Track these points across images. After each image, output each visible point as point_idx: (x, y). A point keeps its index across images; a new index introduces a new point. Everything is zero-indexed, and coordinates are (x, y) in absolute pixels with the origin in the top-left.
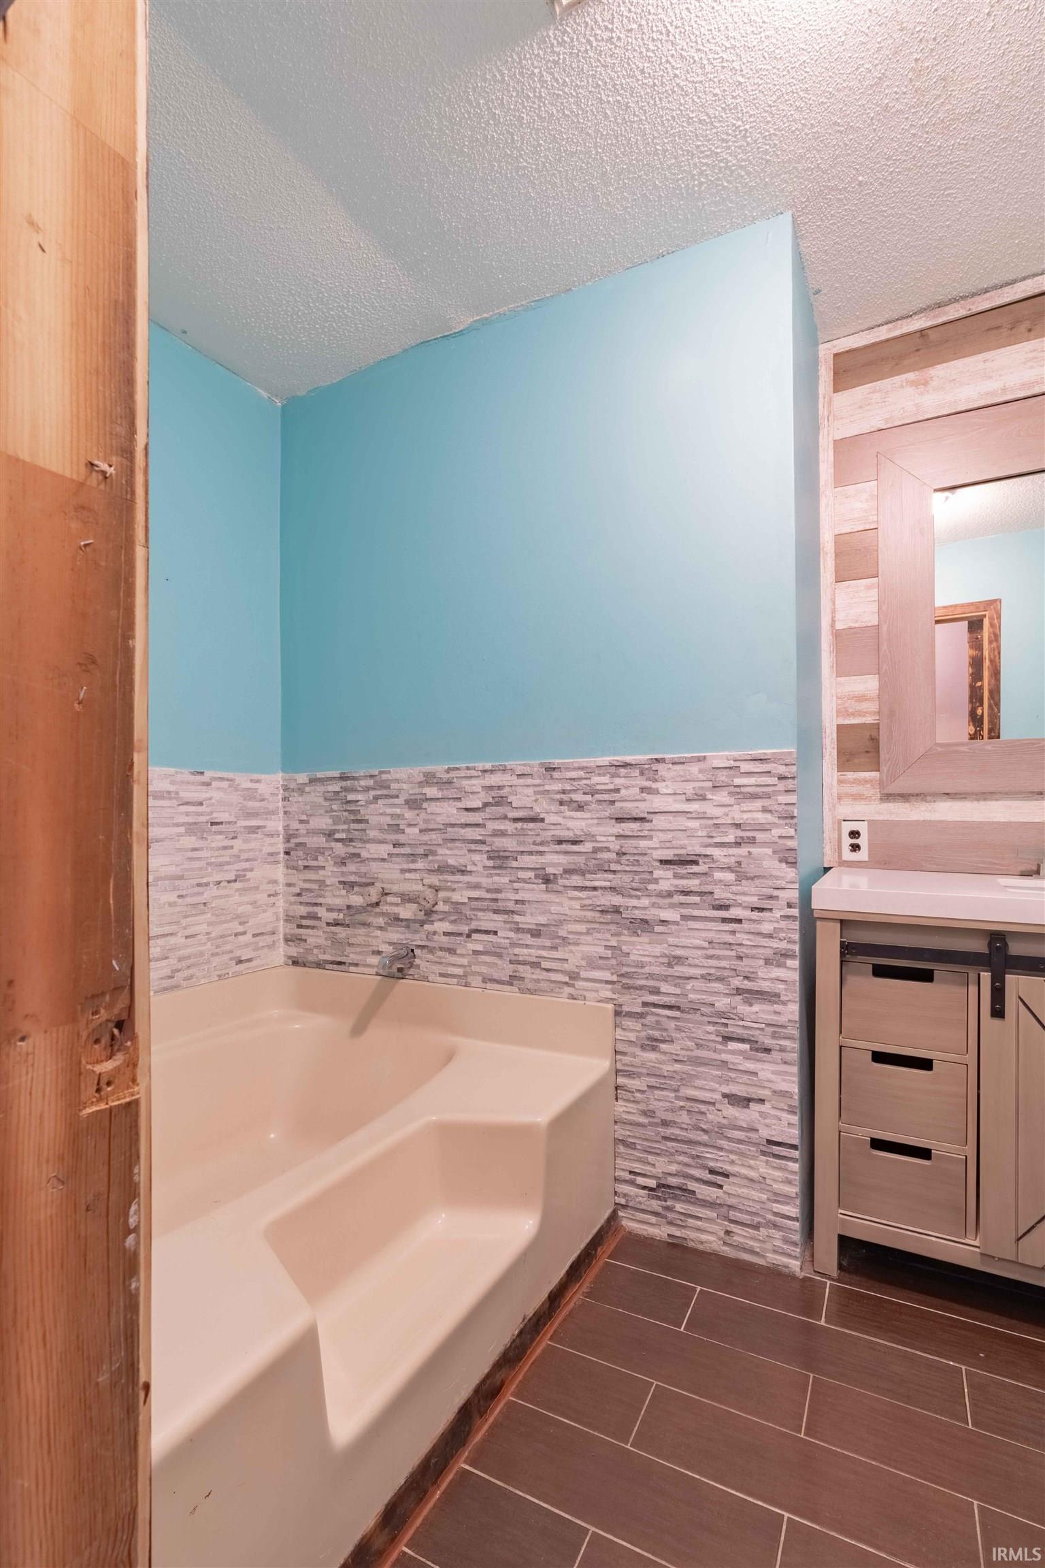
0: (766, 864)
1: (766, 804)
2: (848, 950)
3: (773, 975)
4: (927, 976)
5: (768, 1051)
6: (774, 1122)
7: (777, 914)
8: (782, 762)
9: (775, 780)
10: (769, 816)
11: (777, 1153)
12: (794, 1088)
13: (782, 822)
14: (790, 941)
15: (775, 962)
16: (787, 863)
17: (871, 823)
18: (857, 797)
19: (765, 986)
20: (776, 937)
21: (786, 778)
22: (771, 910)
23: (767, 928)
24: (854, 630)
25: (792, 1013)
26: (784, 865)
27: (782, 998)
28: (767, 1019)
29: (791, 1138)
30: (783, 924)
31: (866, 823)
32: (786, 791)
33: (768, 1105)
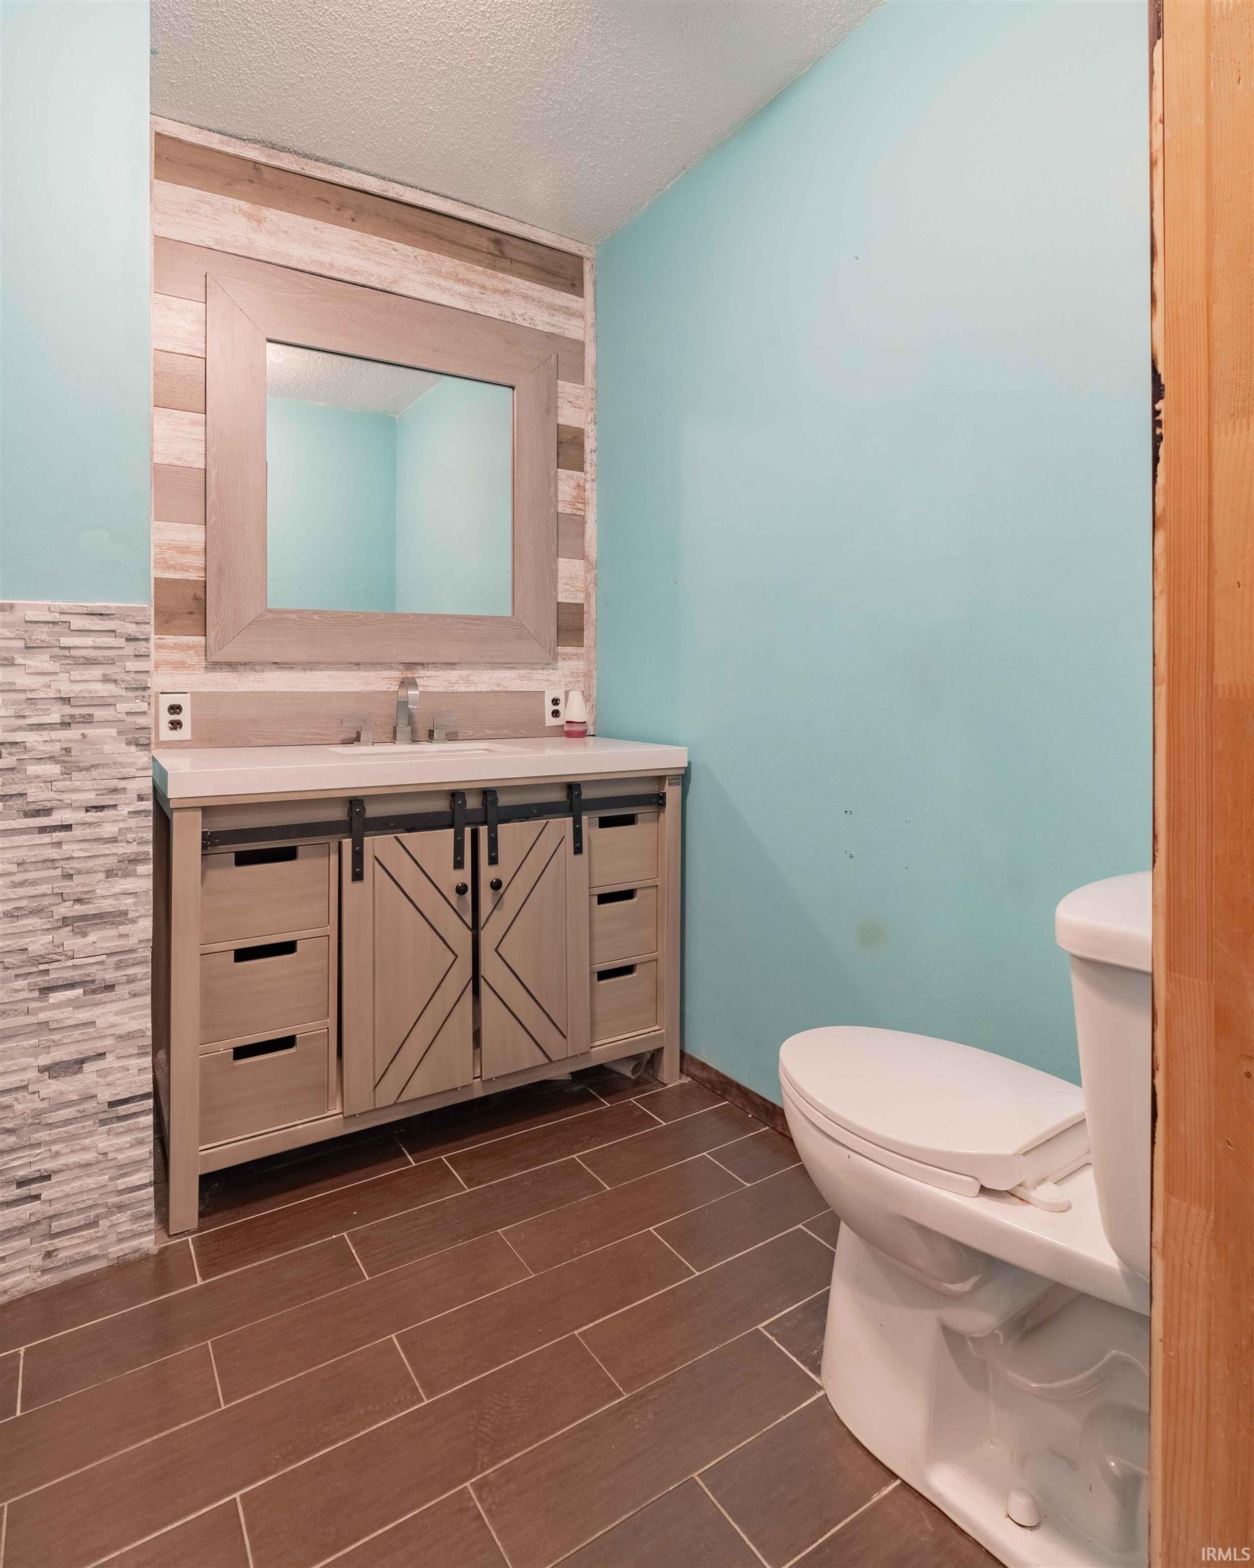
0: (108, 748)
1: (108, 672)
2: (210, 841)
3: (117, 890)
4: (289, 854)
5: (110, 987)
6: (119, 1075)
7: (124, 811)
8: (131, 619)
9: (121, 642)
10: (112, 688)
11: (123, 1113)
12: (147, 1022)
13: (129, 694)
14: (142, 842)
15: (120, 873)
16: (137, 745)
17: (195, 696)
18: (179, 666)
19: (106, 905)
20: (121, 841)
21: (136, 639)
22: (115, 806)
23: (109, 830)
24: (176, 469)
25: (143, 931)
26: (133, 748)
27: (130, 916)
28: (109, 948)
29: (142, 1086)
30: (132, 822)
31: (189, 695)
32: (136, 656)
33: (109, 1057)
